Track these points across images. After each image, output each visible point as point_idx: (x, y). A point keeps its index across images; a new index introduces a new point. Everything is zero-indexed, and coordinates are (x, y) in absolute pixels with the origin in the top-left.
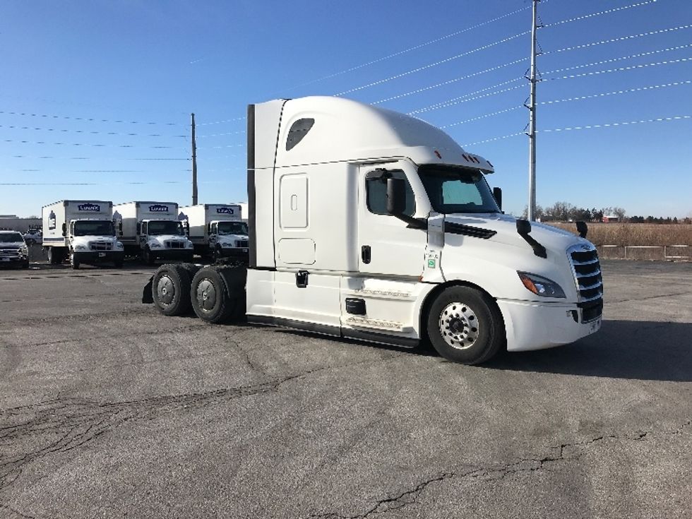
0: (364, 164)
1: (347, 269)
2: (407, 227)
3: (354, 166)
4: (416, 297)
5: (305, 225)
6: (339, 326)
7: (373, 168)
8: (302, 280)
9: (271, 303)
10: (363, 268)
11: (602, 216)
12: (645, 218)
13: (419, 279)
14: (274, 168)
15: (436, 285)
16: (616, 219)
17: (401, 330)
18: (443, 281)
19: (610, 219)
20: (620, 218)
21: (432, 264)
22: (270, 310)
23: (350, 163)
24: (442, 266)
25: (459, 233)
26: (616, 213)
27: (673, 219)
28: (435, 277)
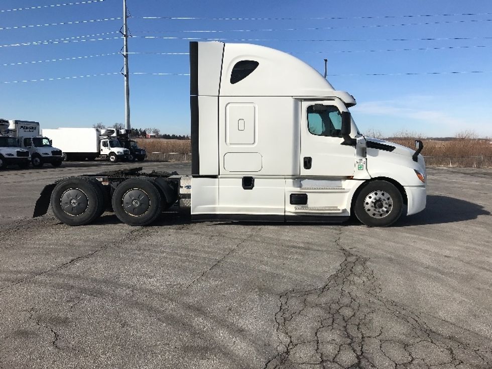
0: (306, 100)
1: (291, 173)
2: (342, 144)
3: (299, 100)
4: (350, 190)
5: (253, 142)
6: (283, 214)
7: (313, 103)
8: (248, 183)
9: (214, 203)
10: (304, 172)
11: (146, 134)
12: (171, 135)
13: (350, 178)
14: (219, 96)
15: (364, 181)
16: (155, 136)
17: (340, 211)
18: (370, 178)
19: (151, 136)
20: (157, 136)
21: (360, 168)
22: (214, 209)
23: (295, 98)
24: (368, 168)
25: (377, 148)
26: (154, 132)
27: (186, 136)
28: (364, 175)
